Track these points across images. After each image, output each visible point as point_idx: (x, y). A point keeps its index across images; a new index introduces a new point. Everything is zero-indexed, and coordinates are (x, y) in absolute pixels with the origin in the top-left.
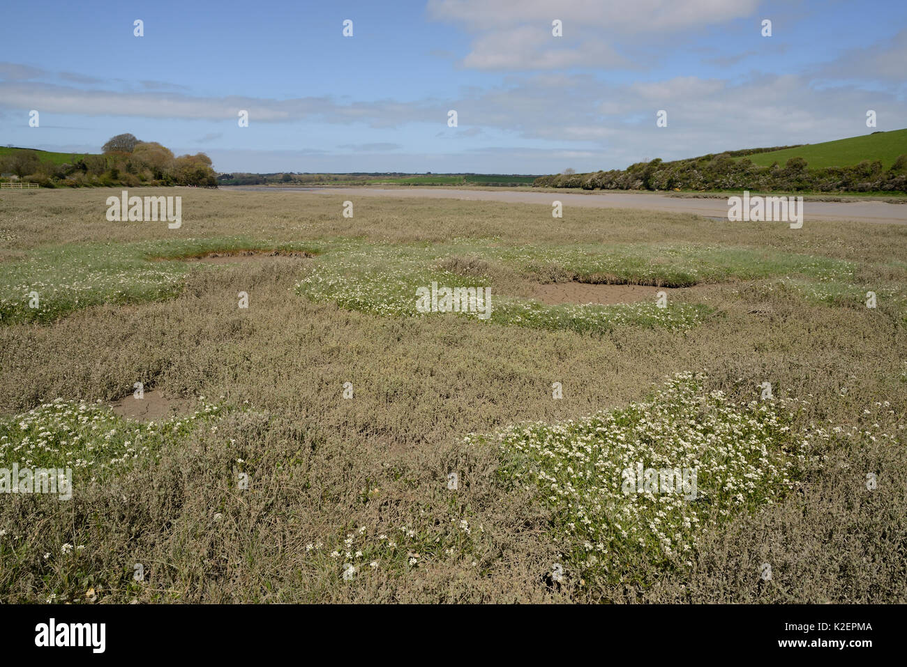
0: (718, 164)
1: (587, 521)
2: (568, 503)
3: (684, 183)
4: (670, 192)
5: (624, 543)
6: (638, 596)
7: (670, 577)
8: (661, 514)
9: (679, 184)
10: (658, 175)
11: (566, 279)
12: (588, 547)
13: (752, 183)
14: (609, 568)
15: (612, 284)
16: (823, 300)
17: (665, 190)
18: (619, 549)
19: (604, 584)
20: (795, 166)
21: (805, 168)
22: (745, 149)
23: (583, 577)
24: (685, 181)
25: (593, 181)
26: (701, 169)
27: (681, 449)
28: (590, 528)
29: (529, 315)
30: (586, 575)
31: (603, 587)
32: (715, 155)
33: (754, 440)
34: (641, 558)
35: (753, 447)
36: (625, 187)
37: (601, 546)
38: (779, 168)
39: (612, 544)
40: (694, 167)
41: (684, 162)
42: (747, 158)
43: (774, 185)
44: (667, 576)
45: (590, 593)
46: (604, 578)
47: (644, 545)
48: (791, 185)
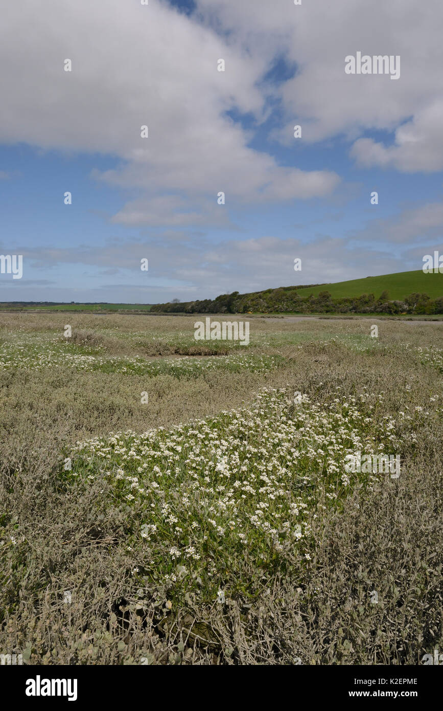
0: (276, 295)
1: (173, 519)
2: (151, 503)
3: (254, 308)
4: (245, 314)
5: (220, 543)
6: (242, 613)
7: (282, 579)
8: (262, 505)
9: (251, 309)
10: (237, 303)
11: (169, 352)
12: (174, 554)
13: (298, 308)
14: (204, 580)
15: (205, 355)
16: (364, 352)
17: (242, 313)
18: (214, 552)
19: (197, 604)
20: (324, 297)
21: (330, 298)
22: (292, 286)
23: (169, 597)
24: (255, 307)
25: (193, 307)
26: (265, 299)
27: (276, 441)
28: (177, 528)
29: (134, 367)
30: (172, 593)
31: (196, 607)
32: (274, 290)
33: (342, 430)
34: (243, 560)
35: (344, 436)
36: (215, 311)
37: (191, 550)
38: (315, 298)
39: (206, 547)
40: (260, 297)
41: (253, 294)
42: (294, 291)
43: (312, 309)
44: (278, 580)
45: (180, 619)
46: (197, 594)
47: (246, 542)
48: (323, 309)
